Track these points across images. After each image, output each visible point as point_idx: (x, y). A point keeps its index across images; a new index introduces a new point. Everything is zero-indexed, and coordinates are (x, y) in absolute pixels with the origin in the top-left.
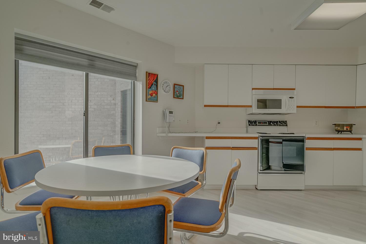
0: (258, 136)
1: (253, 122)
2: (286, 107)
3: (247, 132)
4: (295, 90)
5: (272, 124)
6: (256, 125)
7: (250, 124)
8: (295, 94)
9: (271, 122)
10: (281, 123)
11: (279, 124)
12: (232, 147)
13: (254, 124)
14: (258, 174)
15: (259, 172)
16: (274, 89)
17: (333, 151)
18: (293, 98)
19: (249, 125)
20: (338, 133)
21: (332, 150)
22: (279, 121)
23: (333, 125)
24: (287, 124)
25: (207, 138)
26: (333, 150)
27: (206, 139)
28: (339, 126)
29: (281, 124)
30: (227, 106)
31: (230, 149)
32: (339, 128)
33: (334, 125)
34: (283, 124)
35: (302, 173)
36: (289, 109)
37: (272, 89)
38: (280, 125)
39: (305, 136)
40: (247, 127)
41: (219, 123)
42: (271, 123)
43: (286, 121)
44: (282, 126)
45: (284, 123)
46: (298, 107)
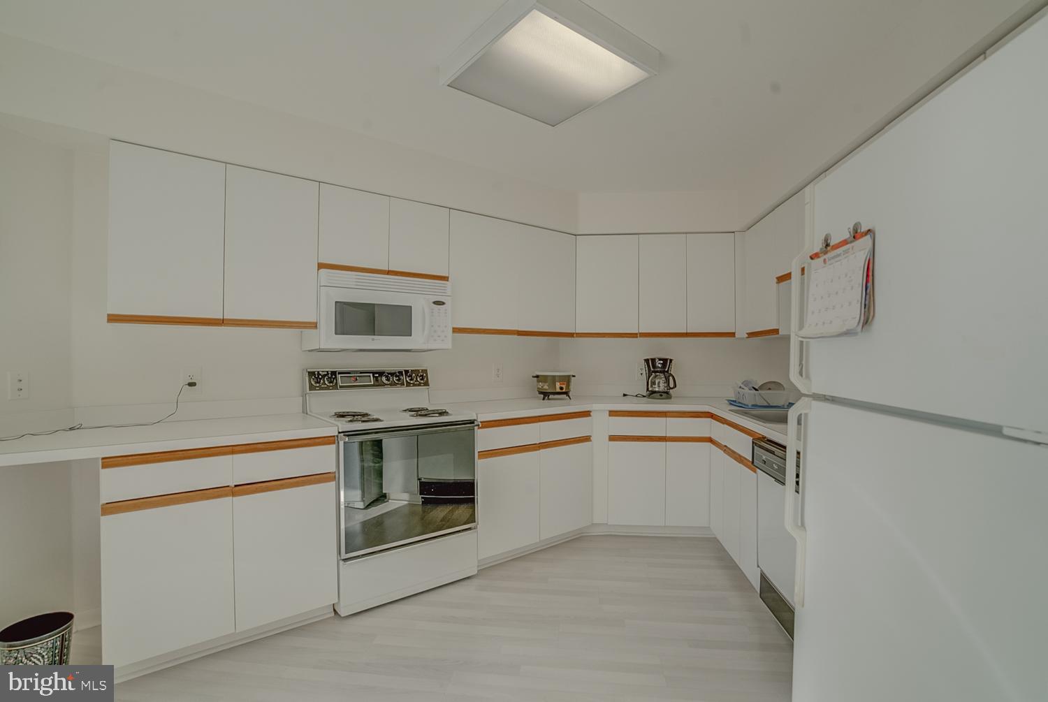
0: (337, 434)
1: (325, 375)
2: (423, 330)
3: (303, 412)
4: (448, 280)
5: (386, 382)
6: (335, 387)
7: (313, 383)
8: (449, 294)
9: (381, 374)
10: (410, 376)
11: (406, 381)
12: (236, 486)
13: (326, 382)
14: (341, 563)
15: (344, 556)
16: (389, 272)
17: (538, 452)
18: (443, 303)
19: (312, 388)
20: (544, 399)
21: (536, 450)
22: (407, 372)
23: (533, 377)
24: (427, 379)
25: (109, 462)
26: (539, 450)
27: (103, 467)
28: (545, 382)
29: (411, 380)
30: (221, 322)
31: (226, 495)
32: (546, 387)
33: (536, 379)
34: (417, 381)
35: (470, 529)
36: (432, 336)
37: (386, 271)
38: (408, 384)
39: (475, 418)
40: (304, 395)
41: (192, 384)
42: (384, 379)
43: (425, 371)
44: (414, 385)
45: (417, 378)
46: (456, 330)
